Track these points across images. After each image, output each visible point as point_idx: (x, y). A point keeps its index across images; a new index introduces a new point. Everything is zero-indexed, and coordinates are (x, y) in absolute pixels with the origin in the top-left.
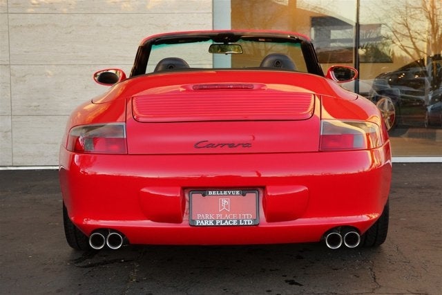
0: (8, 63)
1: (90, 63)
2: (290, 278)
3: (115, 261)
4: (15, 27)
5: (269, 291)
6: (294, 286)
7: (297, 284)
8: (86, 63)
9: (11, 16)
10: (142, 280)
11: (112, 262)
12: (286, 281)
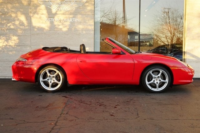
0: (30, 45)
2: (111, 114)
4: (33, 34)
7: (113, 116)
9: (32, 31)
10: (65, 114)
12: (110, 115)
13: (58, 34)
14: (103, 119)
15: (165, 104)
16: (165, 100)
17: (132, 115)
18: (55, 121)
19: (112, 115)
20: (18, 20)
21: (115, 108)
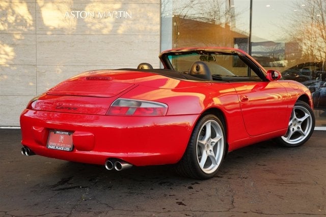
0: (35, 64)
1: (84, 64)
2: (180, 201)
3: (76, 187)
4: (40, 42)
5: (164, 209)
6: (181, 206)
7: (183, 204)
8: (82, 64)
9: (38, 36)
10: (88, 200)
11: (74, 188)
12: (177, 203)
13: (90, 42)
14: (162, 211)
15: (292, 183)
16: (293, 174)
17: (221, 204)
18: (66, 213)
19: (180, 203)
20: (14, 13)
21: (190, 190)
